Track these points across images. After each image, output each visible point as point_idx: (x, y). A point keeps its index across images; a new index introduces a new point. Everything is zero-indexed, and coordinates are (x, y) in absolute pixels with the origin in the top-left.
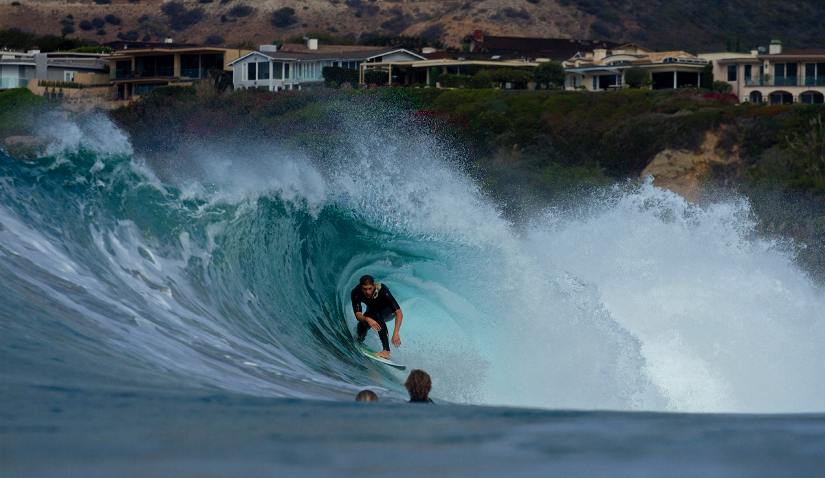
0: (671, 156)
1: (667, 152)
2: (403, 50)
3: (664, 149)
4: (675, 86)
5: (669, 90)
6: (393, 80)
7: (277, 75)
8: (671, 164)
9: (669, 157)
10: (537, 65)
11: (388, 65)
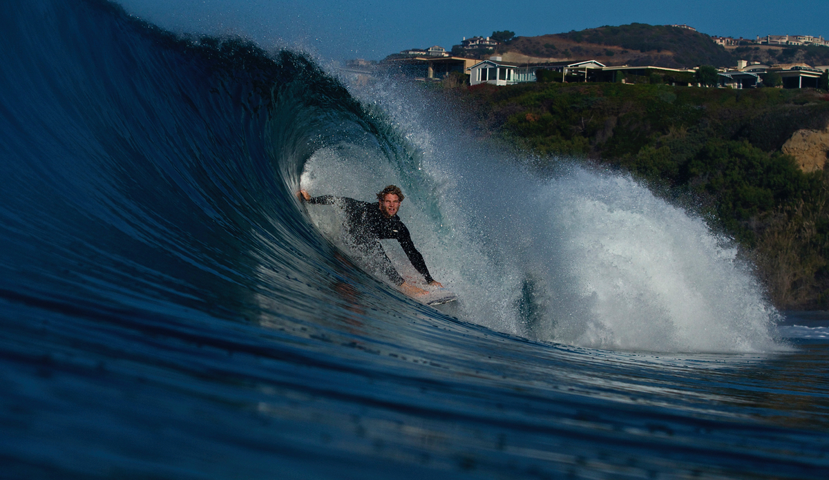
0: (804, 134)
1: (801, 131)
2: (594, 61)
3: (799, 129)
4: (800, 87)
5: (797, 89)
6: (587, 79)
7: (502, 77)
8: (804, 140)
9: (803, 134)
10: (694, 71)
11: (584, 69)
